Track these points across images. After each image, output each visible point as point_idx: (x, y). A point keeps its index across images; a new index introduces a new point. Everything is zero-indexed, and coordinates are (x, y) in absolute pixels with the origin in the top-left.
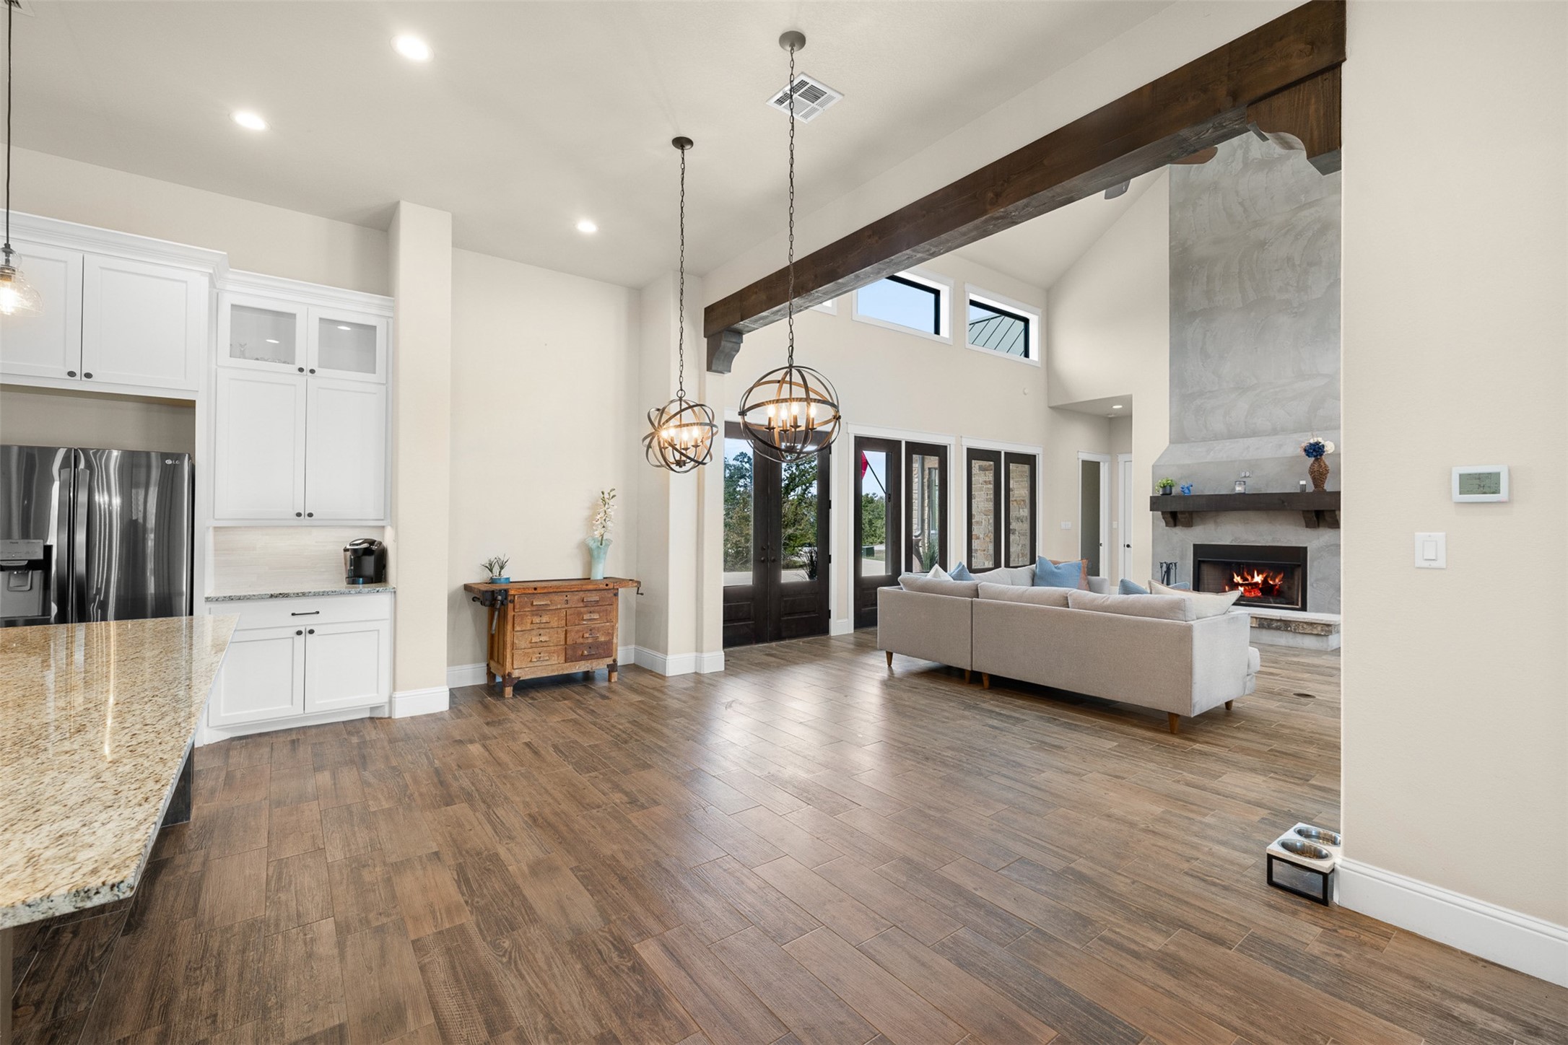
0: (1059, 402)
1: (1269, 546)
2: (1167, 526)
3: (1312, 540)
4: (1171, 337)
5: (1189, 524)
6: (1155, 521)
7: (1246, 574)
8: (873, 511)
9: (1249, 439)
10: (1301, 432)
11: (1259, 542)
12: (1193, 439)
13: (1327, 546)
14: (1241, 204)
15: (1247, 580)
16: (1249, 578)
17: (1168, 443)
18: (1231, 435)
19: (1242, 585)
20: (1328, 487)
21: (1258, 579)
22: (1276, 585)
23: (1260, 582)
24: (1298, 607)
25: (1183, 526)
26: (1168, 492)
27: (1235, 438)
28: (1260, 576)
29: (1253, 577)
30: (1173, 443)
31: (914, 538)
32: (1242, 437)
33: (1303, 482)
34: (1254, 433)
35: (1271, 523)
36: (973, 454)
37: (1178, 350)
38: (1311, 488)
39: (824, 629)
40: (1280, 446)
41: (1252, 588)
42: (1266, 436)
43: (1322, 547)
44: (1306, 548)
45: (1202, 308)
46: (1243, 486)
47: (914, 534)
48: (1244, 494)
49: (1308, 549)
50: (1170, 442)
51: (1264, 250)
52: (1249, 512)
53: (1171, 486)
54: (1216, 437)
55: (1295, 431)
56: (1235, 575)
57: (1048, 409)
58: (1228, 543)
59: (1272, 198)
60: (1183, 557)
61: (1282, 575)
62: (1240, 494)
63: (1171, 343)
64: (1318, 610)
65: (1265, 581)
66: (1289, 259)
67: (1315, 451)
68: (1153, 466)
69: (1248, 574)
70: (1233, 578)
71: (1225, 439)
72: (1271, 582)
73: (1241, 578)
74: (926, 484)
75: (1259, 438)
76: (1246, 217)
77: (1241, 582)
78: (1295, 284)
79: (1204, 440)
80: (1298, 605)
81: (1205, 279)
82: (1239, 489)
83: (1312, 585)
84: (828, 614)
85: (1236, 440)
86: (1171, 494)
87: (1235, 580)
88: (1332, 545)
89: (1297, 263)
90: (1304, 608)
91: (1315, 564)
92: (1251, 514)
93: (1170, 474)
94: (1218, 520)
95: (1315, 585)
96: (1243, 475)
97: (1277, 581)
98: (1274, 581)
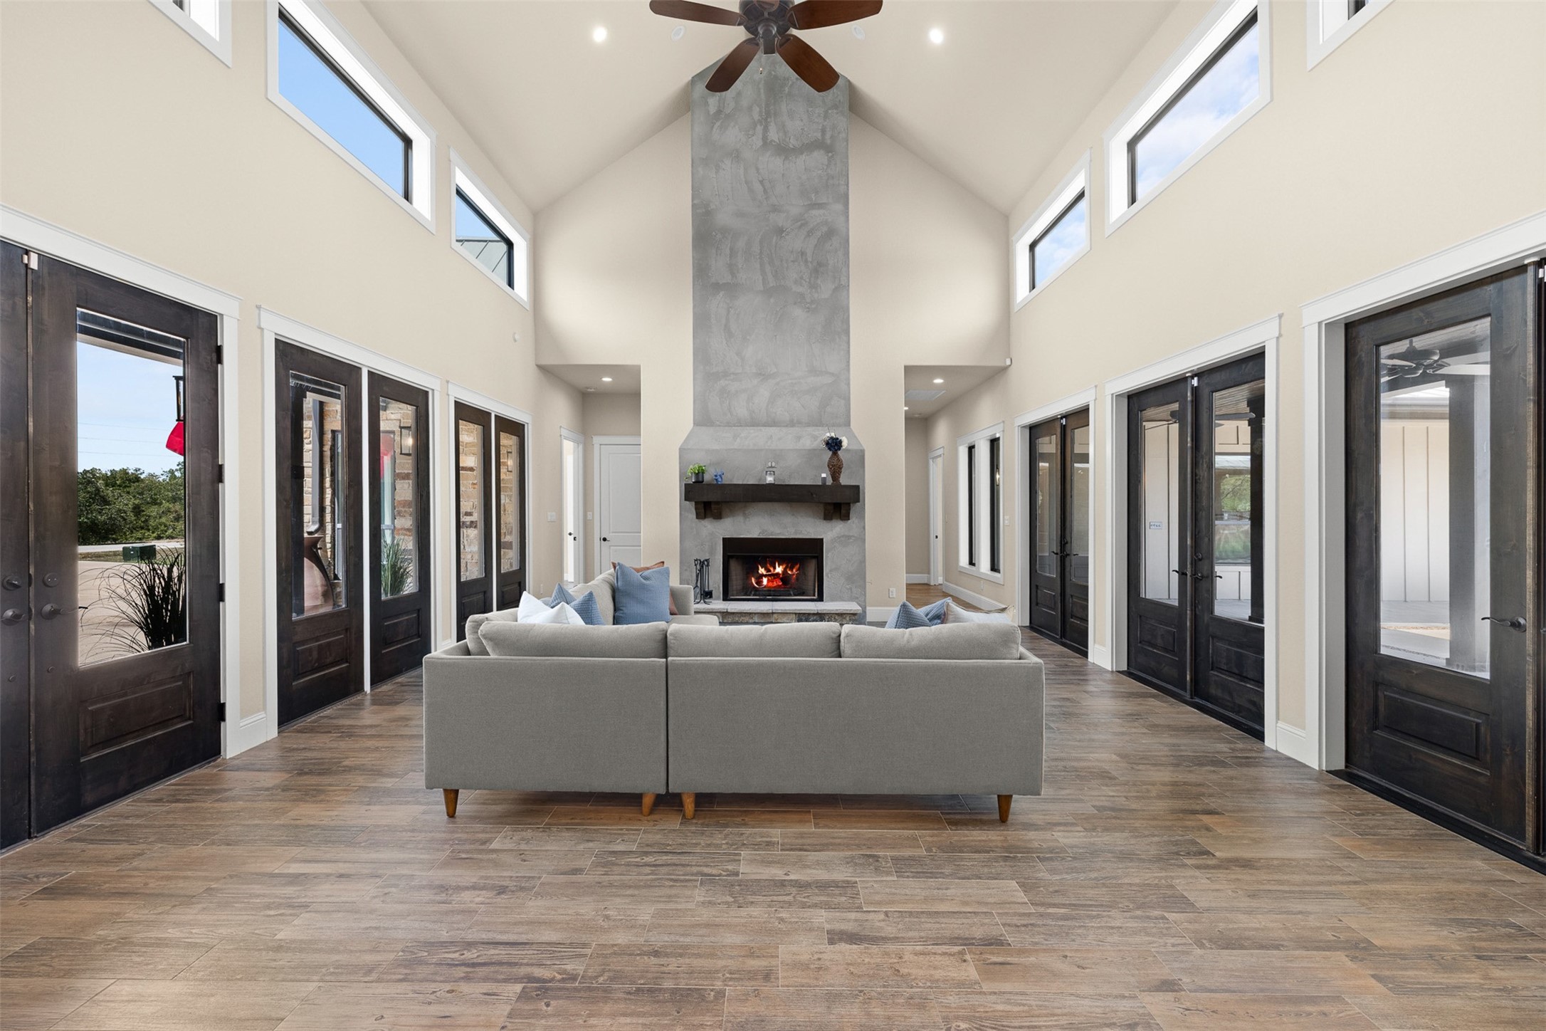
0: (548, 361)
1: (792, 539)
2: (697, 518)
3: (829, 532)
4: (694, 307)
5: (718, 516)
6: (683, 513)
7: (768, 565)
8: (142, 494)
9: (771, 428)
10: (813, 426)
11: (783, 535)
12: (718, 423)
13: (839, 538)
14: (761, 182)
15: (770, 571)
16: (772, 569)
17: (692, 425)
18: (754, 423)
19: (765, 576)
20: (845, 480)
21: (779, 570)
22: (794, 575)
23: (780, 572)
24: (815, 598)
25: (714, 518)
26: (701, 480)
27: (758, 425)
28: (781, 567)
29: (775, 568)
30: (697, 426)
31: (306, 535)
32: (764, 425)
33: (824, 475)
34: (773, 423)
35: (793, 515)
36: (465, 412)
37: (701, 323)
38: (829, 482)
39: (210, 748)
40: (799, 438)
41: (774, 578)
42: (784, 426)
43: (834, 538)
44: (822, 539)
45: (725, 282)
46: (773, 476)
47: (306, 529)
48: (773, 484)
49: (824, 540)
50: (694, 424)
51: (781, 237)
52: (774, 503)
53: (703, 473)
54: (740, 423)
55: (808, 425)
56: (760, 568)
57: (535, 367)
58: (755, 536)
59: (788, 187)
60: (712, 551)
61: (798, 566)
62: (770, 484)
63: (695, 314)
64: (834, 599)
65: (785, 572)
66: (803, 254)
67: (834, 445)
68: (680, 449)
69: (771, 566)
70: (758, 569)
71: (748, 426)
72: (790, 572)
73: (765, 570)
74: (328, 453)
75: (778, 428)
76: (766, 199)
77: (765, 573)
78: (808, 280)
79: (728, 425)
80: (814, 596)
81: (728, 251)
82: (770, 479)
83: (827, 575)
84: (219, 712)
85: (759, 428)
86: (703, 481)
87: (760, 572)
88: (843, 536)
89: (810, 259)
90: (821, 599)
91: (830, 554)
92: (776, 505)
93: (699, 459)
94: (747, 512)
95: (829, 575)
96: (770, 465)
97: (794, 571)
98: (792, 571)
